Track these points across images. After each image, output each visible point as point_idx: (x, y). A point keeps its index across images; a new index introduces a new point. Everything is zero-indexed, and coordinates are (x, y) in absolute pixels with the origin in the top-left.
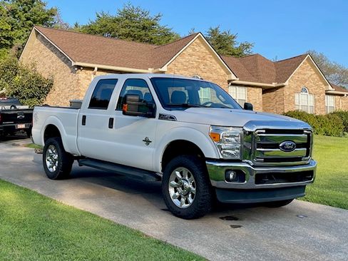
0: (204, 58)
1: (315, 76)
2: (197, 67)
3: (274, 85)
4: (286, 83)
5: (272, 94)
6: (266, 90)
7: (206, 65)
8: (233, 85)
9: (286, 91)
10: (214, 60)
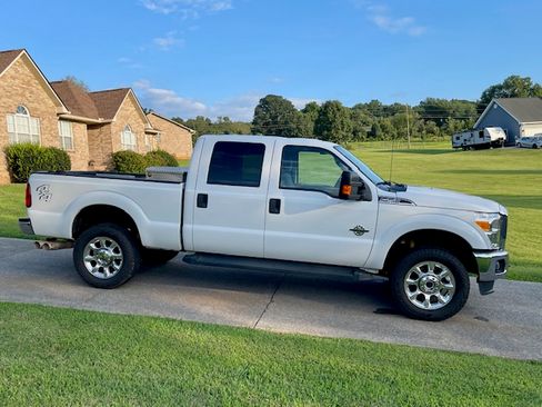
0: (28, 83)
1: (135, 113)
2: (23, 95)
3: (100, 121)
4: (114, 119)
5: (96, 131)
6: (91, 126)
7: (32, 92)
8: (61, 119)
9: (113, 128)
10: (40, 87)
